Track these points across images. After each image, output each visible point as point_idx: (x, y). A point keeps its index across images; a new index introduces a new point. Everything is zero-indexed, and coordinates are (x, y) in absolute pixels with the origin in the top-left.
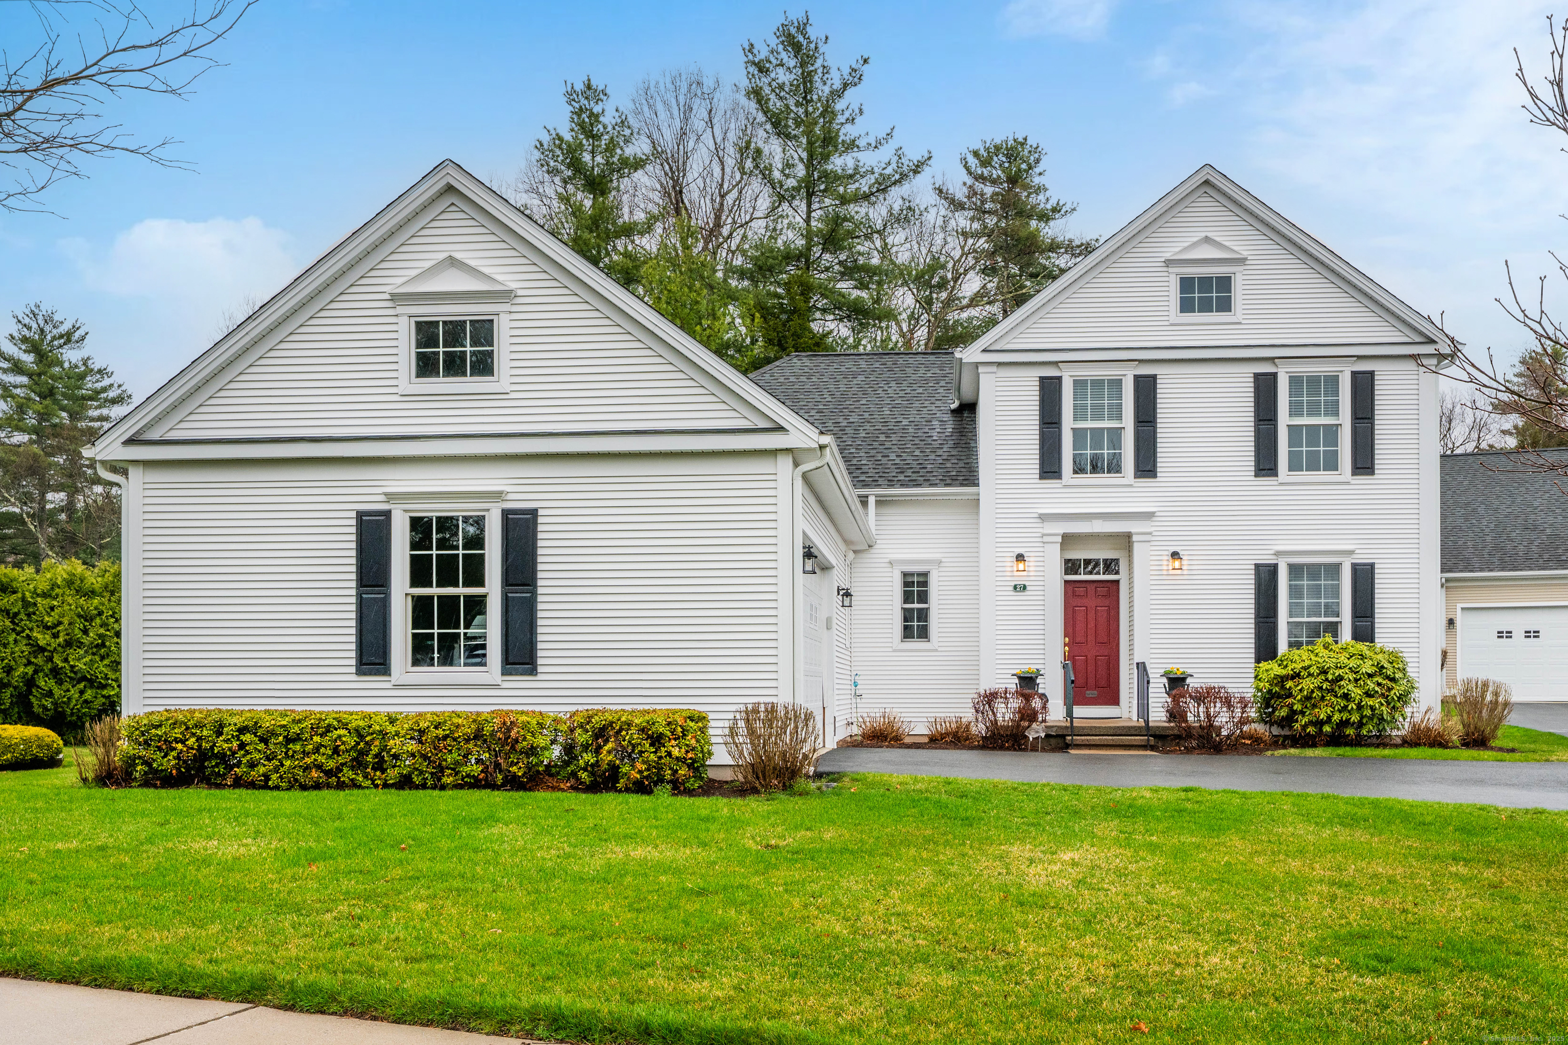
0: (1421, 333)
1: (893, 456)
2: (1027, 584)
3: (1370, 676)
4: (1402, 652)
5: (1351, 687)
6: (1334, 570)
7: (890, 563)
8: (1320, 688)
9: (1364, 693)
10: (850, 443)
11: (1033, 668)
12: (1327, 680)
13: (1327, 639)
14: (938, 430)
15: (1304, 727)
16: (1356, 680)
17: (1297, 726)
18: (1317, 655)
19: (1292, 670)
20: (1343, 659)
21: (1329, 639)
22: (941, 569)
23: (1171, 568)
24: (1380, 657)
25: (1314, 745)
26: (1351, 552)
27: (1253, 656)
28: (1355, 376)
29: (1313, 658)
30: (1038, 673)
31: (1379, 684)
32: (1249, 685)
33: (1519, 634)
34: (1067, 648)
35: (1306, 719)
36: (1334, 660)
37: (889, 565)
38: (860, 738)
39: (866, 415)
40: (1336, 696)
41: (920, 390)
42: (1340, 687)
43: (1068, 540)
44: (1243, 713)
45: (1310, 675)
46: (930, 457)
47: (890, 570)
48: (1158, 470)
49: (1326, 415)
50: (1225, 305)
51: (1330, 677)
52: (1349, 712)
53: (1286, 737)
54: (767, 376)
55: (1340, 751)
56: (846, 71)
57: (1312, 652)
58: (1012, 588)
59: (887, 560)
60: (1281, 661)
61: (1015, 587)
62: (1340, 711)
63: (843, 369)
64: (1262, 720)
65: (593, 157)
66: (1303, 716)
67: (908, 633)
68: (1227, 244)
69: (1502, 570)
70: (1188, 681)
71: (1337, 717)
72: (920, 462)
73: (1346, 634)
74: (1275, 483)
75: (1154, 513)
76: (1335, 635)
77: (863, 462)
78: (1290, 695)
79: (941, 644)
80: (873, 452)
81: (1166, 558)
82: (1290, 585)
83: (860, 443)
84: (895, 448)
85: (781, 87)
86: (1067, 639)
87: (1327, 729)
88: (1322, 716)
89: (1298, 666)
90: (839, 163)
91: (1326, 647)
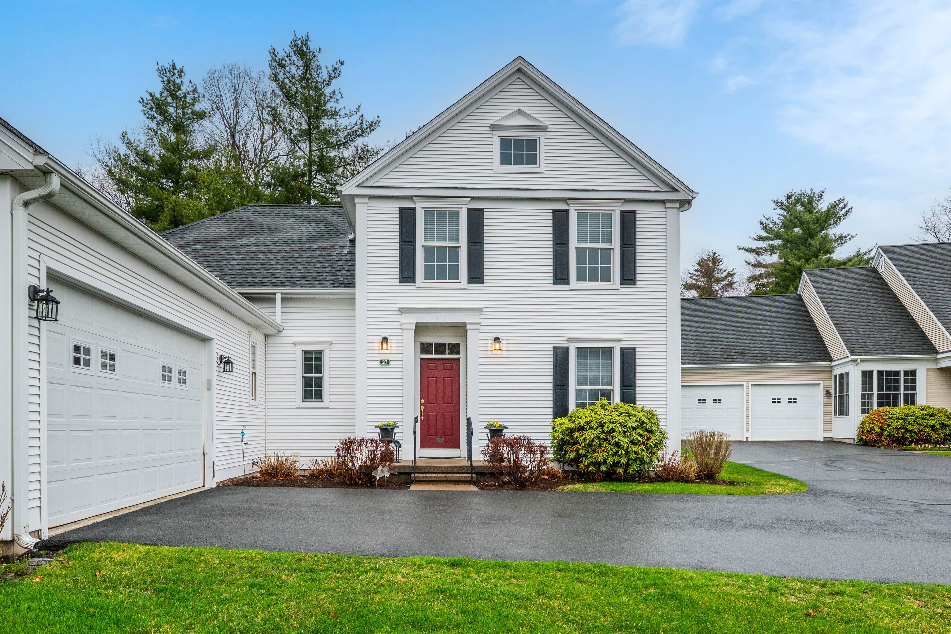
0: (668, 185)
1: (300, 268)
2: (390, 359)
3: (634, 429)
4: (656, 411)
5: (620, 437)
6: (608, 352)
7: (294, 344)
8: (599, 438)
9: (631, 442)
10: (272, 259)
11: (391, 421)
12: (603, 431)
13: (603, 401)
14: (338, 252)
15: (587, 466)
16: (625, 432)
17: (582, 466)
18: (596, 413)
19: (578, 424)
20: (615, 416)
21: (605, 401)
22: (331, 349)
23: (494, 349)
24: (641, 415)
25: (593, 480)
26: (620, 340)
27: (552, 413)
28: (623, 214)
29: (594, 415)
30: (395, 426)
31: (641, 435)
32: (548, 434)
33: (710, 401)
34: (422, 407)
35: (587, 462)
36: (608, 417)
37: (293, 345)
38: (258, 475)
39: (289, 242)
40: (610, 444)
41: (332, 228)
42: (612, 438)
43: (420, 328)
44: (541, 457)
45: (591, 428)
46: (327, 269)
47: (294, 349)
48: (485, 278)
49: (603, 242)
50: (532, 160)
51: (606, 430)
52: (619, 456)
53: (574, 473)
54: (228, 217)
55: (613, 486)
56: (331, 68)
57: (593, 411)
58: (379, 363)
59: (292, 342)
60: (571, 417)
61: (381, 362)
62: (613, 456)
63: (282, 214)
64: (557, 460)
65: (176, 110)
66: (586, 459)
67: (307, 396)
68: (535, 116)
69: (701, 364)
70: (505, 431)
71: (610, 460)
72: (319, 271)
73: (616, 398)
74: (568, 289)
75: (482, 308)
76: (609, 399)
77: (277, 271)
78: (577, 443)
79: (331, 403)
80: (286, 265)
81: (490, 342)
82: (578, 363)
83: (279, 259)
84: (304, 263)
85: (293, 77)
86: (423, 401)
87: (603, 468)
88: (600, 459)
89: (583, 421)
90: (327, 123)
91: (603, 407)
